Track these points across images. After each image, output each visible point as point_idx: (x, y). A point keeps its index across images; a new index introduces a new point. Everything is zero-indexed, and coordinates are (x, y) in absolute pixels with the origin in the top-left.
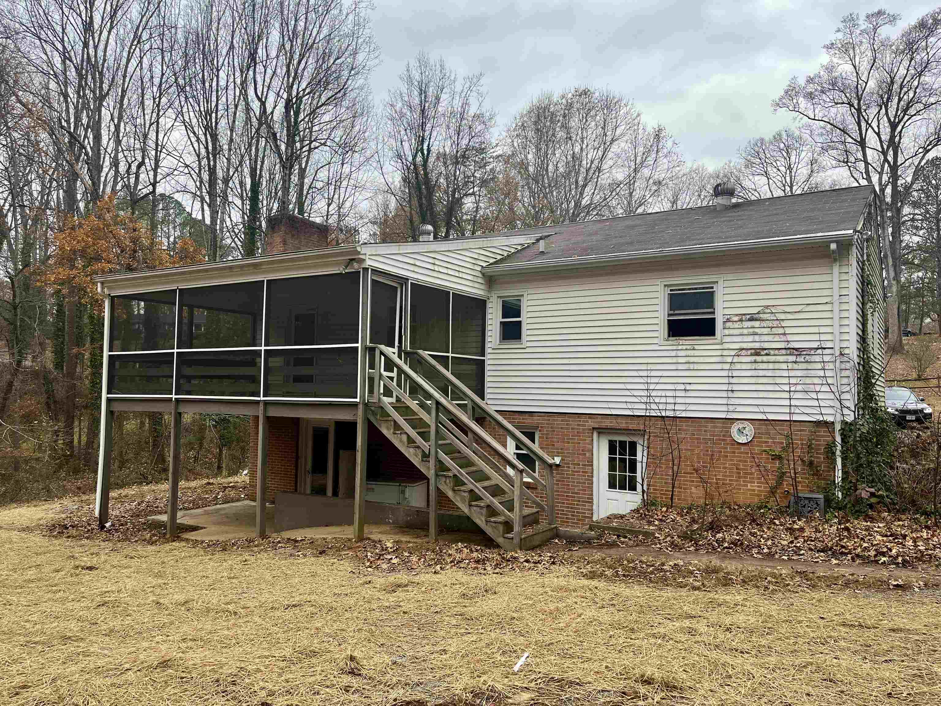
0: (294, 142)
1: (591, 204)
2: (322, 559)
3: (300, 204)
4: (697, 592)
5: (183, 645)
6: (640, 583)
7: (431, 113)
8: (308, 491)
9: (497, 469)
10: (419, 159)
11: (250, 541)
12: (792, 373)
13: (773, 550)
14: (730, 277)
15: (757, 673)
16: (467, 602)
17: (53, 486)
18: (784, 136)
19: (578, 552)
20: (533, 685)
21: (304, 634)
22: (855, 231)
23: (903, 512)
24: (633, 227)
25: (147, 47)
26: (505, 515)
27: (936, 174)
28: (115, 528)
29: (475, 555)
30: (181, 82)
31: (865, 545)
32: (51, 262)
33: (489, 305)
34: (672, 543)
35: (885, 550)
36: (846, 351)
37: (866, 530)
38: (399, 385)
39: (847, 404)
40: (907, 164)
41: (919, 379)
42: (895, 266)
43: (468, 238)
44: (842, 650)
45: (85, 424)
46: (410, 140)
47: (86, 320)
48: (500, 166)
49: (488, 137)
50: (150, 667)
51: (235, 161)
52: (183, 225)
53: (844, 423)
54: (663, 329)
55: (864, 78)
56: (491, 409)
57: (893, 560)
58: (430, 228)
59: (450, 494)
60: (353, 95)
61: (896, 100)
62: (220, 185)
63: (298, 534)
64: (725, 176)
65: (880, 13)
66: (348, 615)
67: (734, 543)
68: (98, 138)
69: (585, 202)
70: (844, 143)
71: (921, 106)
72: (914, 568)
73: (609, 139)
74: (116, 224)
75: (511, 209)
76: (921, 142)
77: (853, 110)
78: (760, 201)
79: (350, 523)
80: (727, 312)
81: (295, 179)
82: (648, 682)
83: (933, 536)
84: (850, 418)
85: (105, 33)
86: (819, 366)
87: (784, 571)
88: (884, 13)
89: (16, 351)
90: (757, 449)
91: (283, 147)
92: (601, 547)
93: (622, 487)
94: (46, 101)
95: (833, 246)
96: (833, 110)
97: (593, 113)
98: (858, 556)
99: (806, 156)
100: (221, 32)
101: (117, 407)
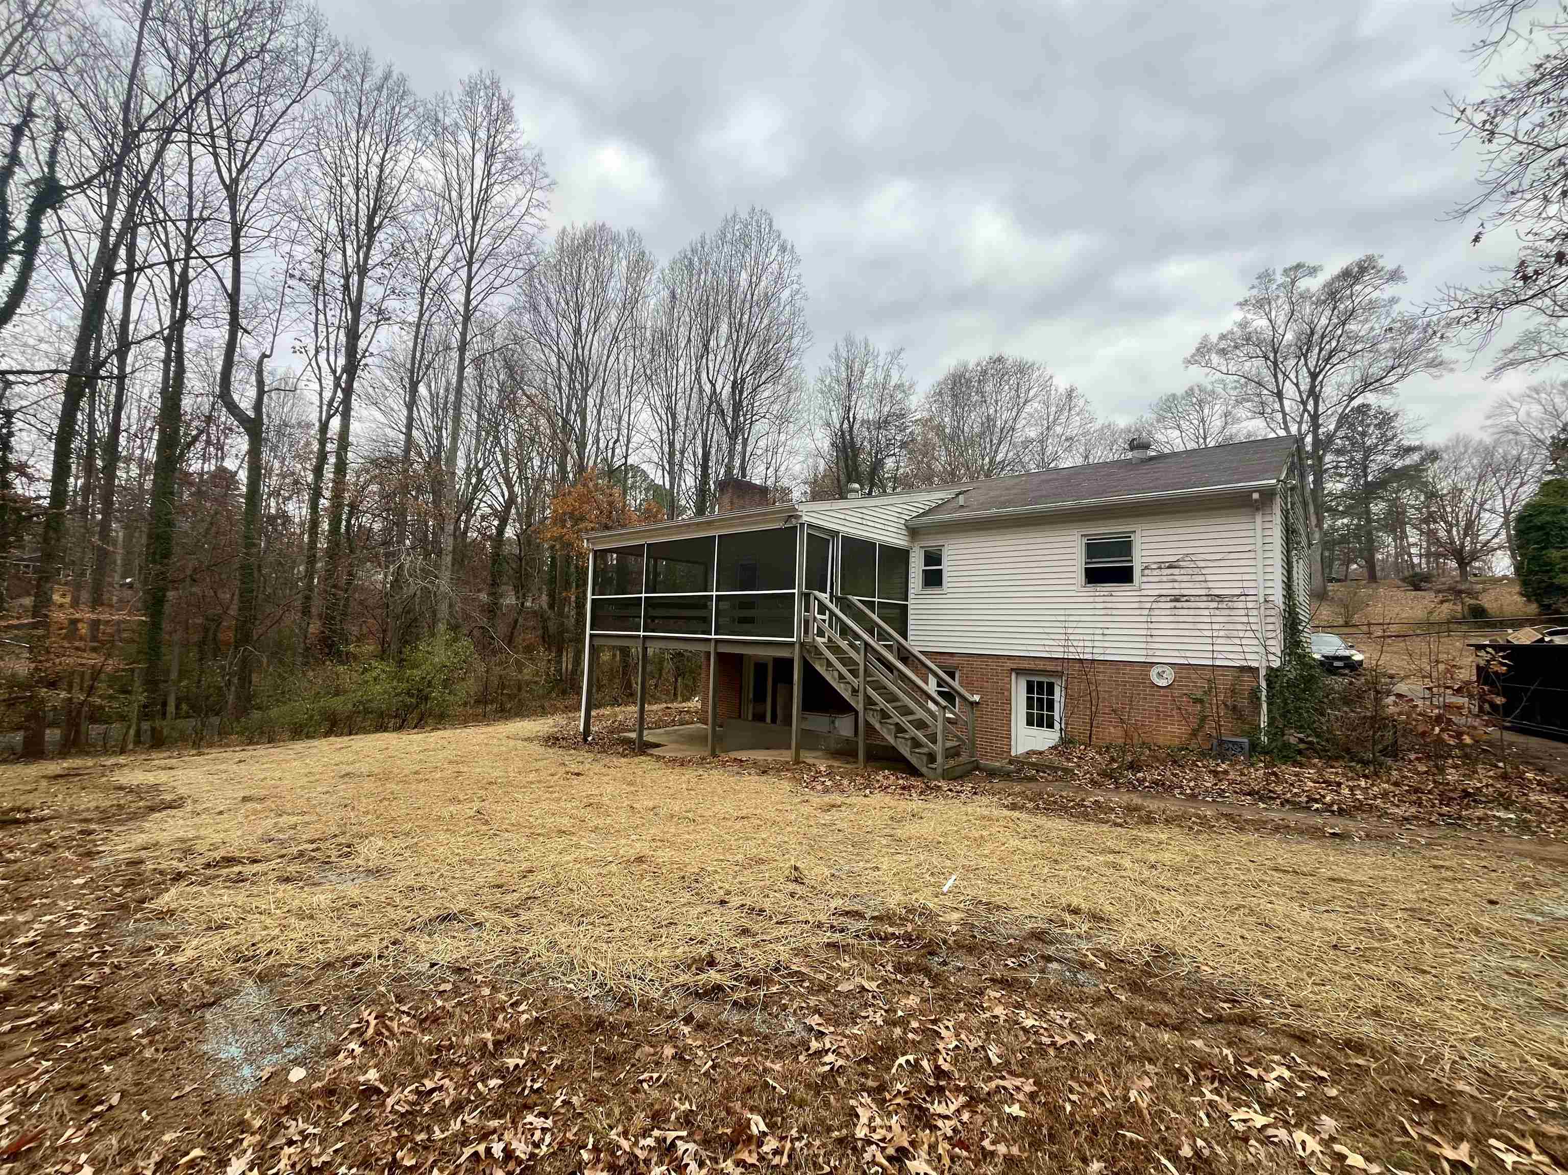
0: (738, 416)
1: (1004, 461)
2: (764, 778)
3: (743, 469)
4: (1119, 829)
5: (654, 844)
6: (1060, 817)
7: (856, 386)
8: (750, 718)
9: (922, 706)
10: (846, 426)
11: (703, 759)
12: (1214, 619)
13: (1196, 791)
14: (1148, 526)
15: (1187, 911)
16: (895, 825)
17: (546, 704)
18: (1197, 391)
19: (997, 783)
20: (962, 905)
21: (752, 843)
22: (1279, 481)
23: (1337, 759)
24: (1048, 481)
25: (623, 345)
26: (927, 746)
27: (1362, 421)
28: (595, 743)
29: (901, 782)
30: (648, 372)
31: (1295, 790)
32: (548, 522)
33: (912, 554)
34: (1092, 780)
35: (1318, 797)
36: (1271, 598)
37: (1295, 775)
38: (830, 626)
39: (1272, 650)
40: (1329, 412)
41: (1346, 625)
42: (1317, 514)
43: (891, 494)
44: (1277, 895)
45: (571, 655)
46: (838, 410)
47: (572, 569)
48: (918, 430)
49: (907, 404)
50: (628, 861)
51: (690, 435)
52: (647, 490)
53: (1270, 668)
54: (1081, 576)
55: (1281, 331)
56: (915, 651)
57: (1328, 808)
58: (857, 486)
59: (877, 726)
60: (788, 373)
61: (1317, 350)
62: (678, 455)
63: (743, 755)
64: (1137, 430)
65: (1299, 266)
66: (789, 829)
67: (1156, 783)
68: (584, 421)
69: (998, 459)
70: (1260, 395)
71: (1346, 354)
72: (1352, 817)
73: (1022, 400)
74: (596, 490)
75: (929, 467)
76: (1345, 389)
77: (1269, 363)
78: (1174, 454)
79: (789, 748)
80: (1145, 560)
81: (739, 448)
82: (1076, 911)
83: (1373, 785)
84: (1276, 664)
85: (590, 336)
86: (1243, 612)
87: (1208, 813)
88: (1304, 266)
89: (520, 595)
90: (1177, 693)
91: (729, 421)
92: (1020, 780)
93: (1040, 725)
94: (545, 393)
95: (1256, 496)
96: (1248, 364)
97: (1006, 378)
98: (1287, 801)
99: (1219, 409)
100: (681, 329)
101: (596, 642)
